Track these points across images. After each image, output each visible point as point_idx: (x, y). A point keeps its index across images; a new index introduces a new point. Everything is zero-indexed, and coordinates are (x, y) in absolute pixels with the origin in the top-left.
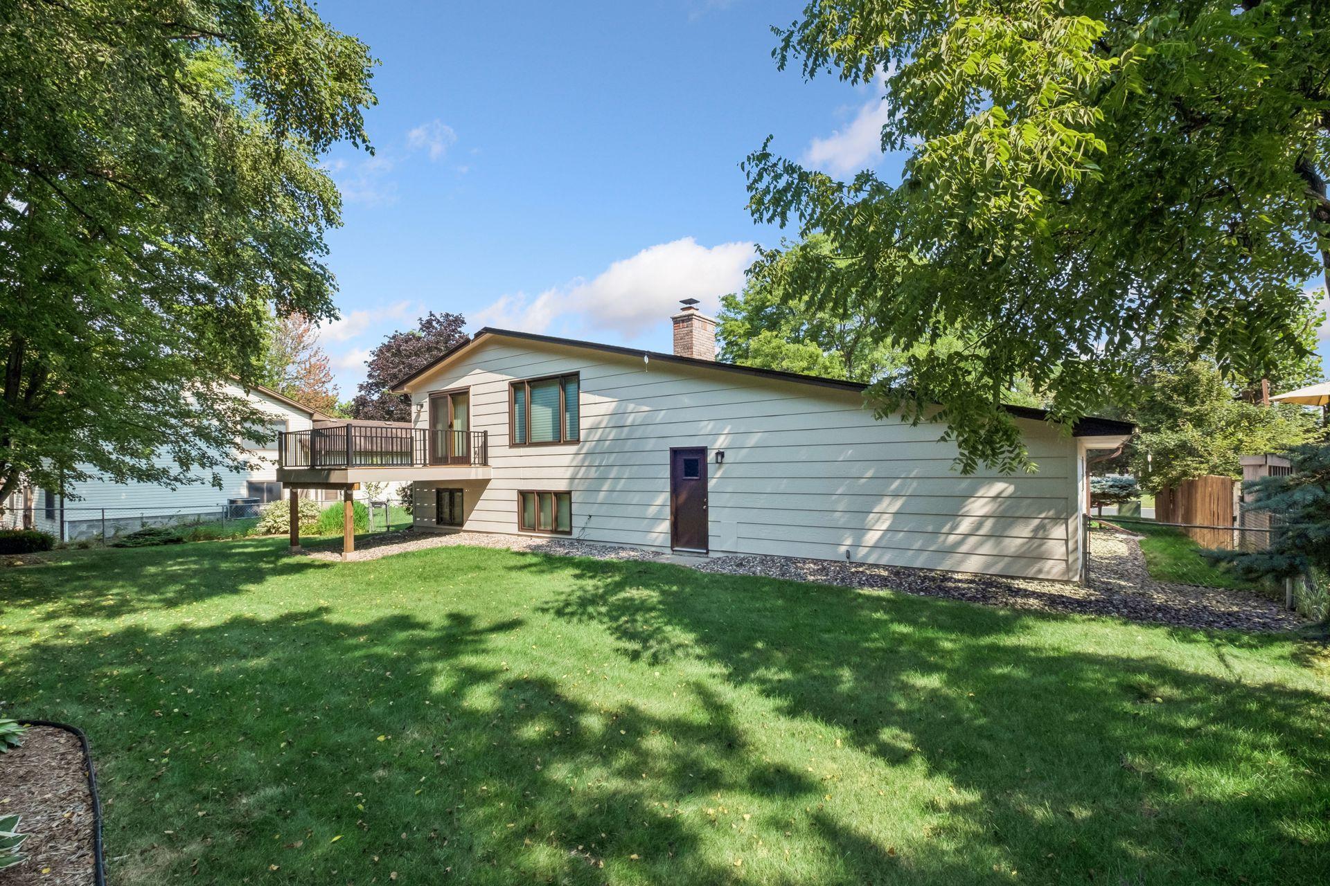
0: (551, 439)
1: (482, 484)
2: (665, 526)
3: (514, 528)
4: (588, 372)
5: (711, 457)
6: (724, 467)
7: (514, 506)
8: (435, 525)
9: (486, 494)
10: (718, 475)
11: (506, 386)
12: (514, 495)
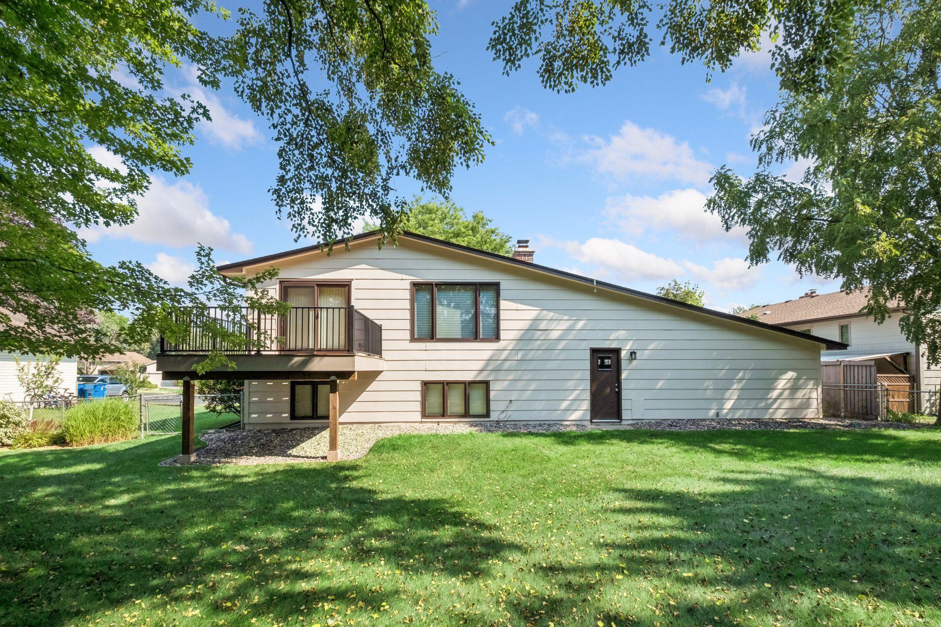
0: (460, 337)
1: (371, 376)
2: (586, 405)
3: (418, 417)
4: (507, 284)
5: (624, 354)
6: (635, 362)
7: (418, 396)
8: (289, 421)
9: (374, 386)
10: (630, 367)
11: (407, 285)
12: (418, 386)
